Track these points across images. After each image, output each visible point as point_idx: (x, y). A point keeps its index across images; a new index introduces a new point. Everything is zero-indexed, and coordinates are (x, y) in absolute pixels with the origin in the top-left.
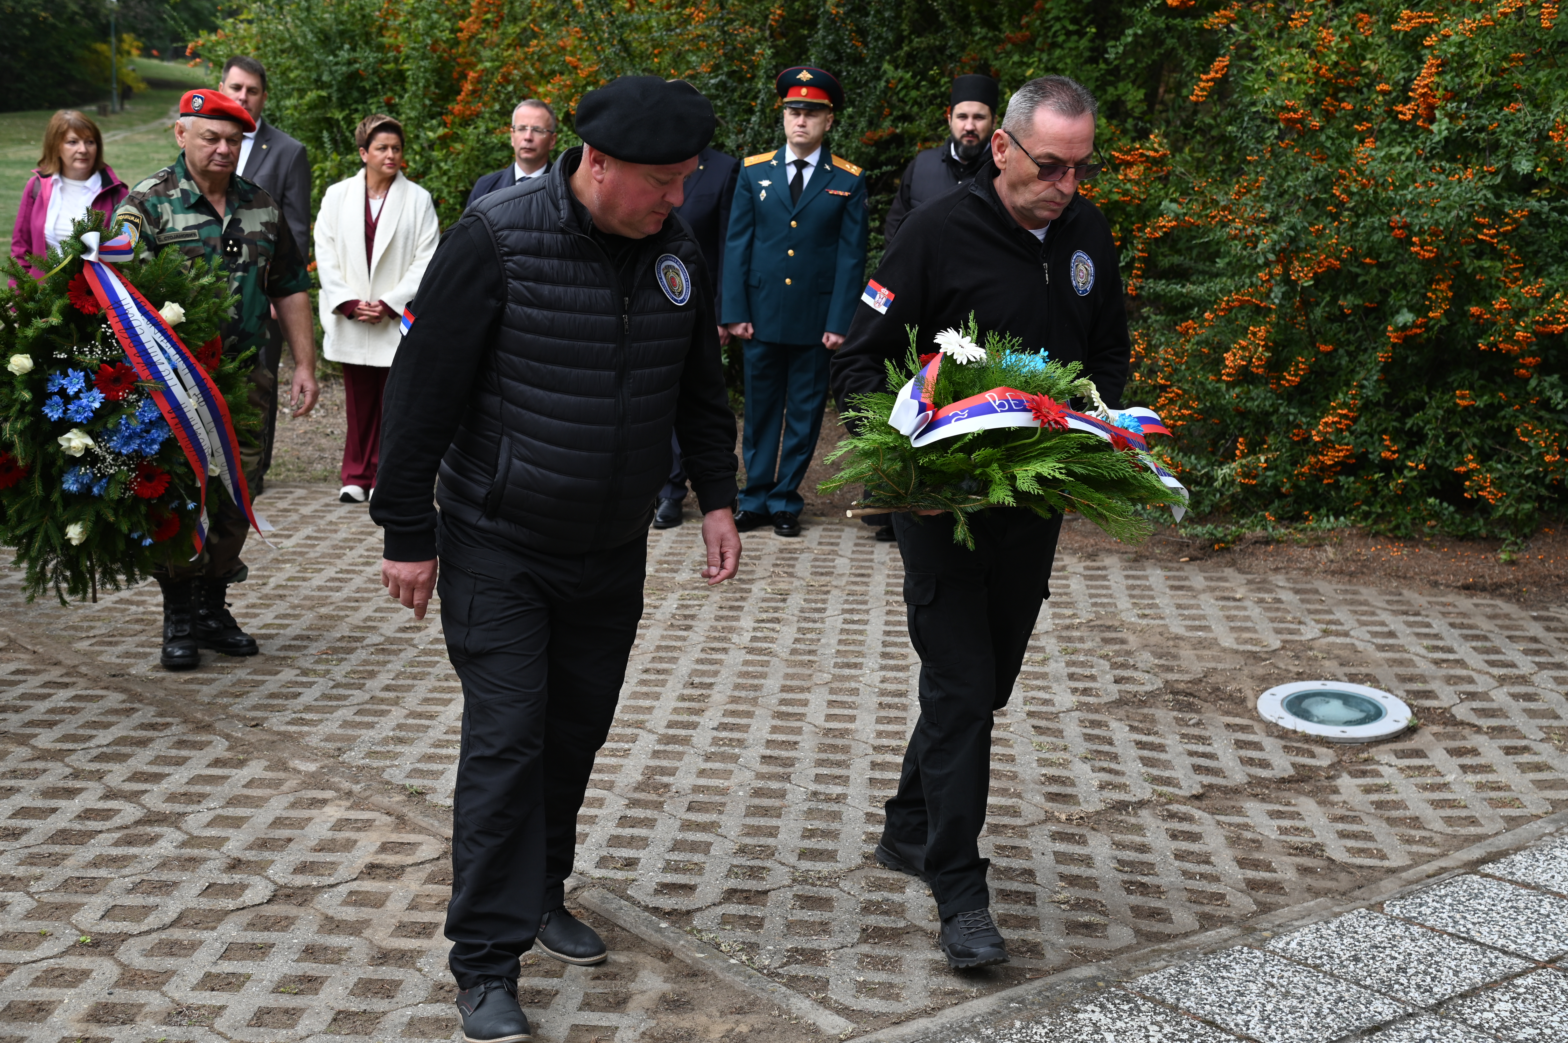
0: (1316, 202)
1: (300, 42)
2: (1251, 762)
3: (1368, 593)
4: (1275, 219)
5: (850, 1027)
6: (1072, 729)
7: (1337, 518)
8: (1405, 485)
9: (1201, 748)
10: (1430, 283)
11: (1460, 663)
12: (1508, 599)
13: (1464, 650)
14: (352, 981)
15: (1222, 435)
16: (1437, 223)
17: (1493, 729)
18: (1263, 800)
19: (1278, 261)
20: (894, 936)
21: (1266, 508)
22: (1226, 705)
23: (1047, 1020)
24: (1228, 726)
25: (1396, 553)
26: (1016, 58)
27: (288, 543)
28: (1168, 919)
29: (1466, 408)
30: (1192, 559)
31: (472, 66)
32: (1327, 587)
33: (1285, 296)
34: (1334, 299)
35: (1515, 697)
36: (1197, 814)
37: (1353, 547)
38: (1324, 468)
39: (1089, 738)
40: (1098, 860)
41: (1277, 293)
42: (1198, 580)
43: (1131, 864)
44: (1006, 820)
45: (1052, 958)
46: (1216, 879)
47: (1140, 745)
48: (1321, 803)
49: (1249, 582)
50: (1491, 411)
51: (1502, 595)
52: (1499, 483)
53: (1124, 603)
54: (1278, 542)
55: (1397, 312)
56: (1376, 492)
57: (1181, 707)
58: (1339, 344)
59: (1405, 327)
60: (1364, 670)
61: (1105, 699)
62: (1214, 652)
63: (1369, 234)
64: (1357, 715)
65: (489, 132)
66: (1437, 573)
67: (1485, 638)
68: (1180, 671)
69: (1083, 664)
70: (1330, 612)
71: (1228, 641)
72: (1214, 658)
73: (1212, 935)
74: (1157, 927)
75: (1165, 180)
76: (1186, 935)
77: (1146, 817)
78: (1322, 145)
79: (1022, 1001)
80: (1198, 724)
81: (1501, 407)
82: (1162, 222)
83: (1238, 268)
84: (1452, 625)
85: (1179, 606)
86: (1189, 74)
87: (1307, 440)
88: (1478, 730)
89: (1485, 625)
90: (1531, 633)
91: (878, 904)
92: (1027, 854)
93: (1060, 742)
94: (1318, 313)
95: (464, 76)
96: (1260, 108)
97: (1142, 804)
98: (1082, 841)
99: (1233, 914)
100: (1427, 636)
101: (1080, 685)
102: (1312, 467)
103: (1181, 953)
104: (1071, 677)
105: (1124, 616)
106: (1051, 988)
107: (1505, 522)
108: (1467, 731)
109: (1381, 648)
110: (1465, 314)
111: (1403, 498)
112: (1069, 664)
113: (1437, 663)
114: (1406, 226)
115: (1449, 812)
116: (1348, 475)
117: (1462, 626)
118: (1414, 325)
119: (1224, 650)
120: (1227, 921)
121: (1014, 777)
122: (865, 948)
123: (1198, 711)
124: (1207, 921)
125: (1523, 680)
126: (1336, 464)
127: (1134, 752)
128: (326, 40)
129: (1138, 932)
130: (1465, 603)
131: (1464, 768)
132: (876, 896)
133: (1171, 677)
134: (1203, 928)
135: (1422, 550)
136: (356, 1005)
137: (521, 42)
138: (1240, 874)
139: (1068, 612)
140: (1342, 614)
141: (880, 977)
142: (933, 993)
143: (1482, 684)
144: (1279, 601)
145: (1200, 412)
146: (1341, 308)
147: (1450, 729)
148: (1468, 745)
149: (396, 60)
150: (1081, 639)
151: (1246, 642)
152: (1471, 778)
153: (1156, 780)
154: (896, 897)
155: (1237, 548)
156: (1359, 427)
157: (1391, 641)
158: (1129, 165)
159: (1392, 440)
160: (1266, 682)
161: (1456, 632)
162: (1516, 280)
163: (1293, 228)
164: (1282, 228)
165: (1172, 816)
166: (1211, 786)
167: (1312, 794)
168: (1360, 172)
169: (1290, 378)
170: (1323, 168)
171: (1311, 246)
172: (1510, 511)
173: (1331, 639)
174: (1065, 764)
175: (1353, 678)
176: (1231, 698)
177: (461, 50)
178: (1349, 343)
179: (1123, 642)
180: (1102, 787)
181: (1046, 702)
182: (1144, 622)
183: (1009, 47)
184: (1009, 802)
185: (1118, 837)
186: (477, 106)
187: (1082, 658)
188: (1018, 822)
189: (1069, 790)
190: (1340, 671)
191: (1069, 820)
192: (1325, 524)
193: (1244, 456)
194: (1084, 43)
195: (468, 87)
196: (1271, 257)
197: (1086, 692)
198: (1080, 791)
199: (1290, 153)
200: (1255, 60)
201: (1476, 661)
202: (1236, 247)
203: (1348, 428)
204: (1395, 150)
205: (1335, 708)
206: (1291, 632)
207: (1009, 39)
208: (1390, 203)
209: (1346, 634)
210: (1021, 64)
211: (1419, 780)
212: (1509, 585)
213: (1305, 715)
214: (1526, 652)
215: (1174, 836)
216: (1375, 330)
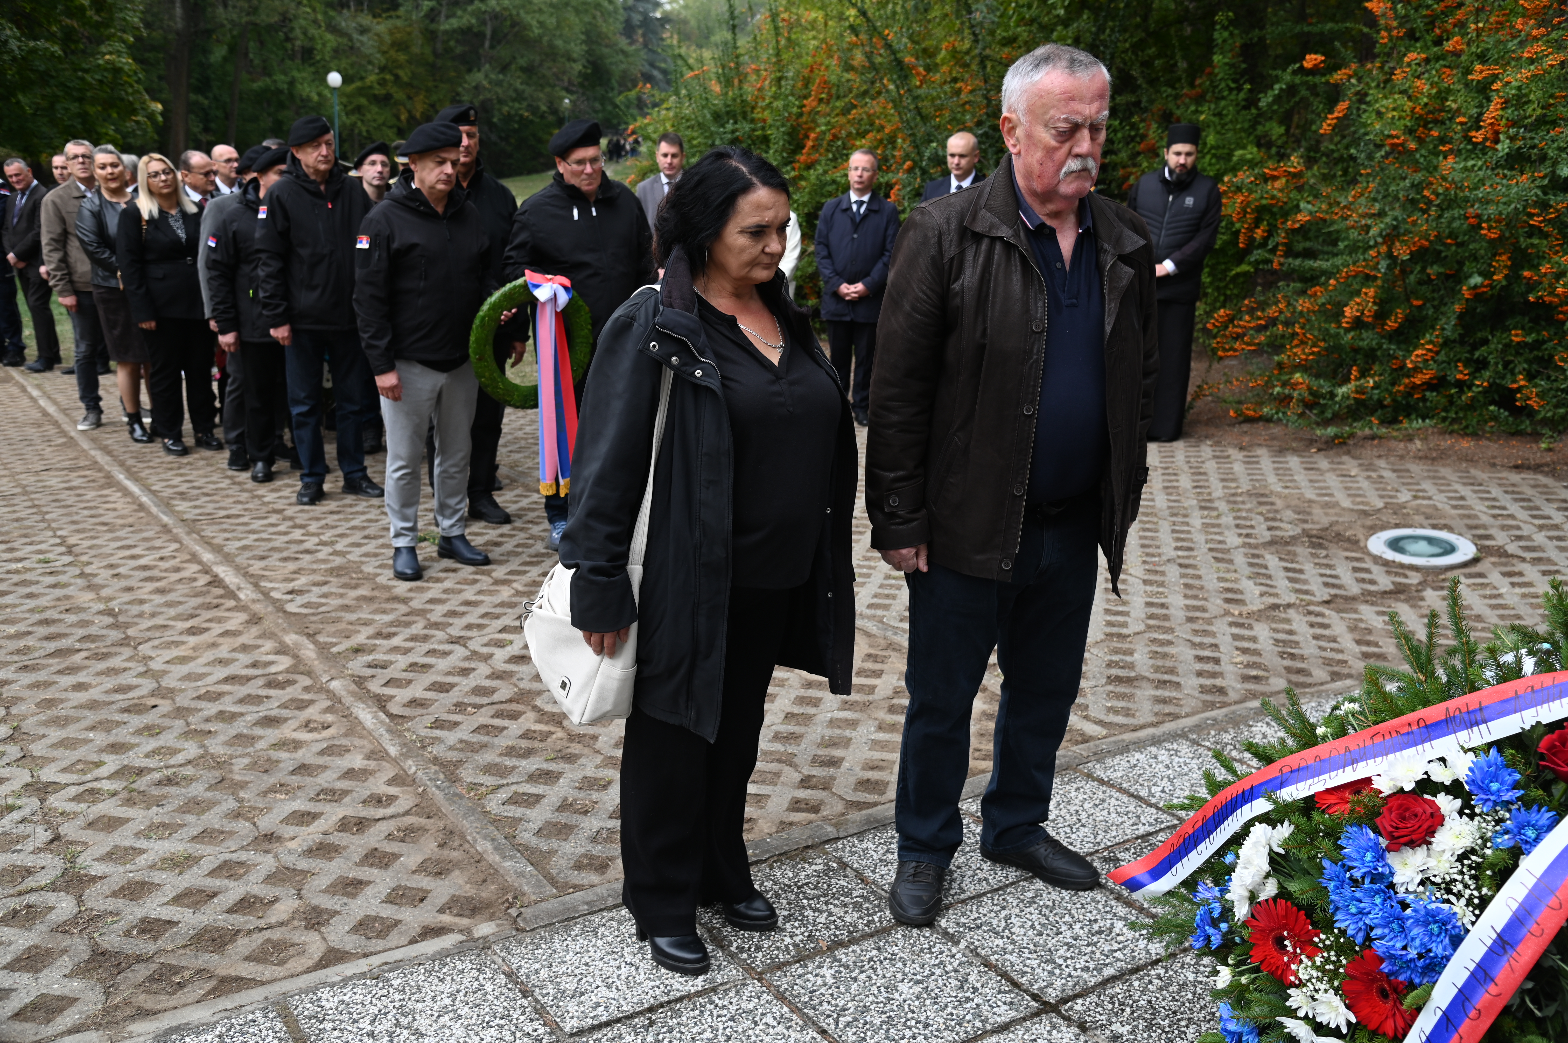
0: (1413, 202)
1: (700, 120)
2: (1363, 580)
3: (1445, 472)
4: (1381, 214)
5: (1104, 732)
6: (1240, 559)
7: (1423, 420)
8: (1473, 398)
9: (1328, 572)
10: (1494, 255)
11: (1512, 517)
12: (1546, 474)
13: (1514, 508)
14: (793, 696)
15: (1341, 365)
16: (1501, 213)
17: (1534, 559)
18: (1373, 604)
19: (1384, 243)
20: (1129, 681)
21: (1372, 414)
22: (1346, 545)
23: (1232, 731)
24: (1347, 558)
25: (1466, 444)
26: (1193, 108)
28: (1309, 674)
29: (1518, 343)
30: (1319, 450)
31: (812, 129)
32: (1416, 468)
33: (1389, 267)
34: (1424, 269)
35: (1550, 538)
36: (1327, 612)
37: (1434, 441)
38: (1415, 387)
39: (1251, 565)
40: (1261, 639)
41: (1383, 265)
42: (1323, 463)
43: (1283, 641)
44: (1198, 614)
45: (1233, 696)
46: (1341, 651)
47: (1287, 569)
48: (1413, 606)
49: (1360, 465)
50: (1537, 345)
51: (1542, 472)
52: (1541, 395)
53: (1272, 479)
54: (1380, 438)
55: (1470, 276)
56: (1451, 403)
57: (1313, 545)
58: (1426, 300)
59: (1476, 287)
60: (1442, 522)
61: (1261, 541)
62: (1336, 510)
63: (1450, 223)
64: (1437, 550)
65: (825, 172)
66: (1494, 457)
67: (1529, 500)
68: (1313, 523)
69: (1245, 518)
70: (1418, 484)
71: (1346, 503)
72: (1336, 514)
73: (1339, 684)
74: (1301, 679)
75: (1300, 189)
76: (1322, 684)
77: (1292, 613)
78: (1417, 162)
79: (1215, 720)
80: (1326, 556)
81: (1544, 342)
82: (1299, 217)
83: (1353, 249)
84: (1506, 492)
85: (1311, 481)
86: (1319, 115)
87: (1403, 367)
88: (1523, 560)
89: (1529, 492)
90: (1563, 497)
91: (1117, 663)
92: (1213, 635)
93: (1232, 567)
94: (1412, 278)
95: (807, 137)
96: (1371, 137)
97: (1289, 606)
98: (1250, 627)
99: (1353, 672)
100: (1487, 499)
101: (1244, 532)
102: (1406, 386)
103: (1319, 694)
104: (1237, 526)
105: (1272, 488)
106: (1233, 712)
107: (1545, 422)
108: (1515, 561)
109: (1455, 507)
110: (1519, 277)
111: (1471, 406)
112: (1235, 518)
113: (1495, 516)
114: (1478, 216)
115: (1501, 612)
116: (1432, 391)
117: (1513, 492)
118: (1482, 285)
119: (1344, 509)
120: (1349, 676)
121: (1202, 588)
122: (1110, 688)
123: (1326, 548)
124: (1336, 676)
125: (1556, 527)
126: (1423, 384)
127: (1283, 574)
128: (717, 117)
129: (1289, 682)
130: (1515, 477)
131: (1513, 585)
132: (1116, 658)
133: (1306, 526)
134: (1333, 680)
135: (1484, 442)
136: (796, 710)
137: (845, 111)
138: (1357, 649)
139: (1233, 485)
140: (1427, 485)
141: (1121, 704)
142: (1156, 714)
143: (1527, 530)
144: (1381, 477)
145: (1326, 349)
146: (1429, 275)
147: (1503, 560)
148: (1516, 569)
149: (763, 128)
150: (1243, 502)
151: (1359, 503)
152: (1517, 590)
153: (1298, 591)
154: (1128, 659)
155: (1351, 442)
156: (1442, 357)
157: (1462, 503)
158: (1275, 178)
159: (1465, 366)
160: (1373, 529)
161: (1508, 497)
162: (1557, 253)
163: (1396, 219)
164: (1388, 220)
165: (1310, 613)
166: (1336, 596)
167: (1406, 601)
168: (1444, 179)
169: (1391, 324)
170: (1418, 177)
171: (1407, 232)
172: (1549, 414)
173: (1419, 502)
174: (1236, 581)
175: (1434, 527)
176: (1348, 540)
177: (804, 119)
178: (1434, 299)
179: (1272, 504)
180: (1262, 595)
181: (1220, 542)
182: (1287, 491)
183: (1187, 100)
184: (1200, 603)
185: (1274, 626)
186: (815, 156)
187: (1244, 514)
188: (1206, 615)
189: (1239, 597)
190: (1426, 522)
191: (1240, 615)
192: (1415, 425)
193: (1357, 379)
194: (1242, 95)
195: (810, 143)
196: (1380, 240)
197: (1248, 536)
198: (1247, 597)
199: (1392, 168)
200: (1368, 104)
201: (1523, 515)
202: (1354, 234)
203: (1432, 358)
204: (1470, 163)
205: (1423, 546)
206: (1391, 497)
207: (1186, 95)
208: (1466, 200)
209: (1430, 498)
210: (1196, 111)
211: (1482, 592)
212: (1547, 465)
213: (1401, 551)
214: (1559, 509)
215: (1312, 625)
216: (1453, 290)
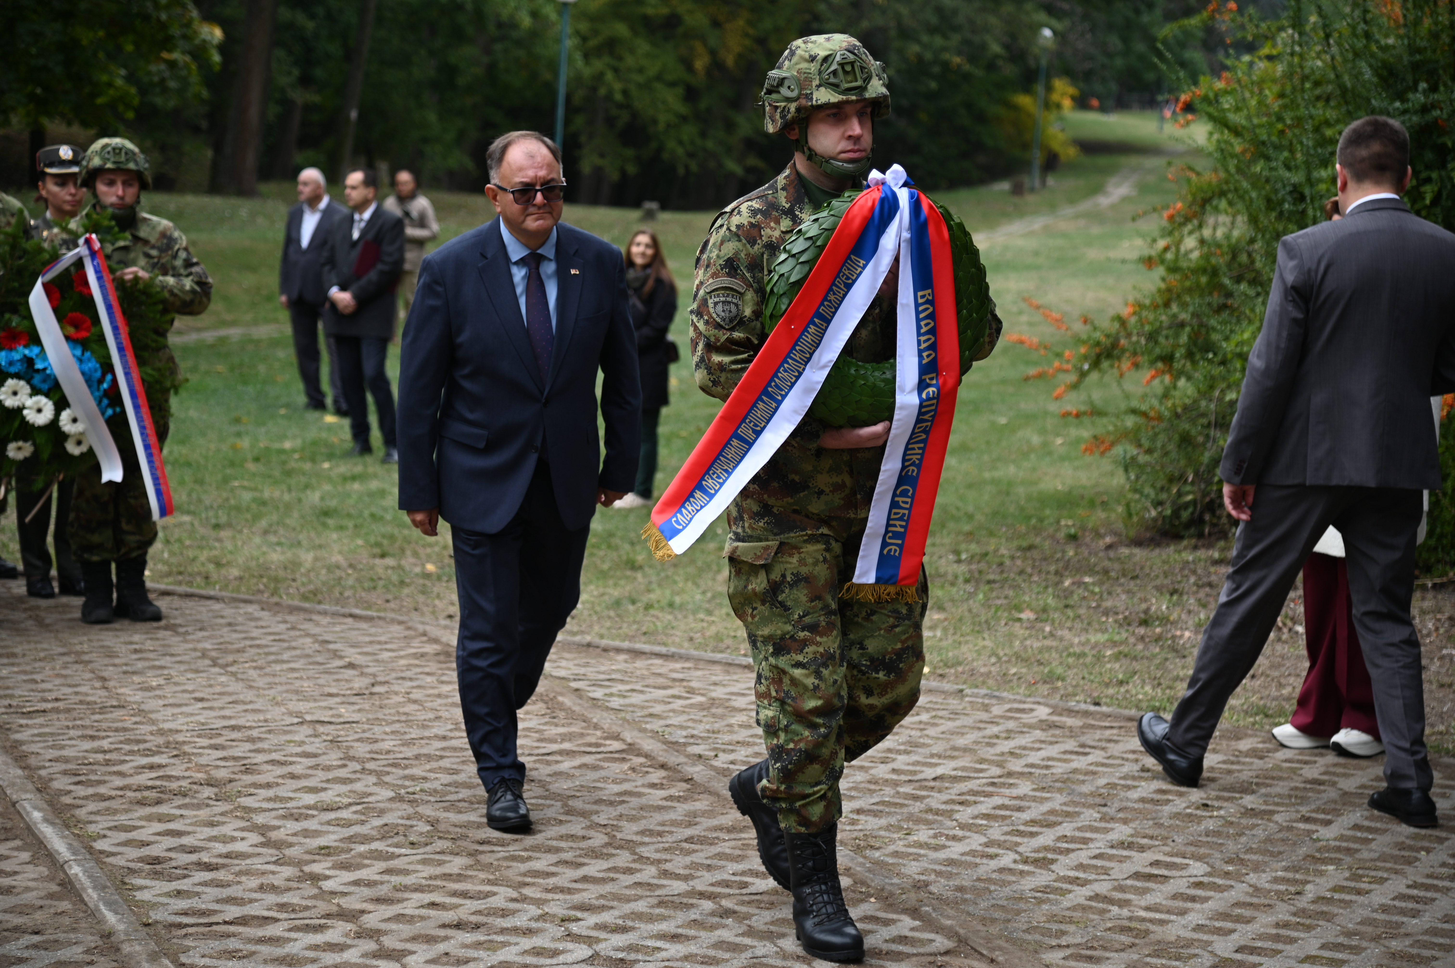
27: (1327, 833)
